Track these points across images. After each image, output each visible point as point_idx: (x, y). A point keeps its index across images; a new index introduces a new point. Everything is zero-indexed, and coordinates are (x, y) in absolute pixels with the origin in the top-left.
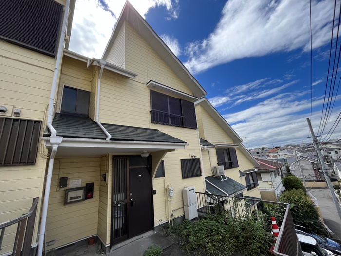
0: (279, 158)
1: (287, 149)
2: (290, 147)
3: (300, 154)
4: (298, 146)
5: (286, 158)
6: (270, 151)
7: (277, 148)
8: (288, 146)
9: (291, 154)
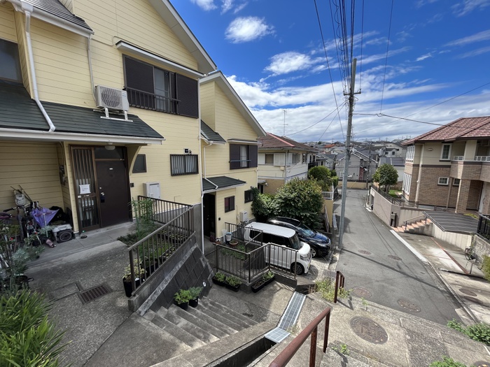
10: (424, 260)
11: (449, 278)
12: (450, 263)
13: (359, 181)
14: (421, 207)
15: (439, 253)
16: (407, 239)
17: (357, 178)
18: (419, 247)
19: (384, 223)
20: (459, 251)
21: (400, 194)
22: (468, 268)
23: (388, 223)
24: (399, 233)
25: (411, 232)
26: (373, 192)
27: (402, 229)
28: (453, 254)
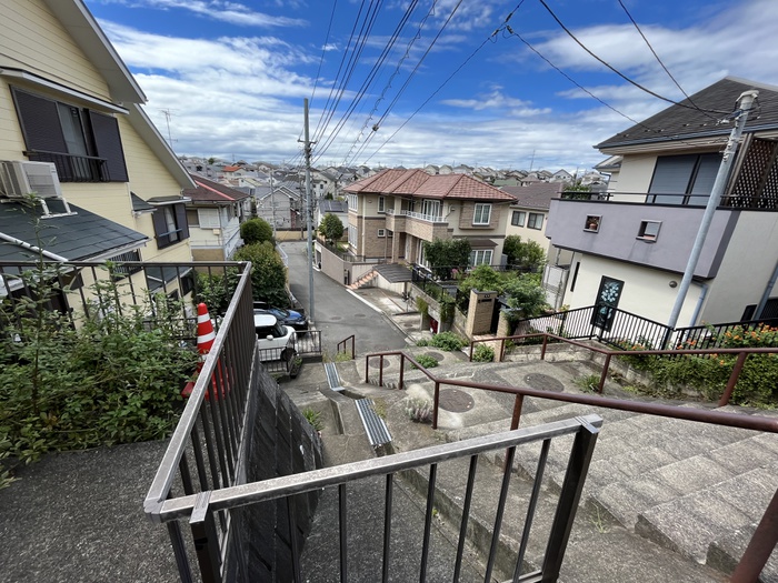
0: (241, 185)
1: (258, 169)
2: (263, 167)
3: (276, 182)
4: (275, 167)
5: (252, 187)
6: (225, 169)
7: (240, 164)
8: (260, 164)
9: (263, 181)
10: (379, 310)
11: (397, 319)
12: (394, 308)
13: (292, 230)
14: (368, 261)
15: (385, 301)
16: (363, 295)
17: (289, 225)
18: (373, 301)
19: (338, 283)
20: (398, 296)
21: (346, 246)
22: (405, 308)
23: (342, 282)
24: (354, 290)
25: (363, 287)
26: (318, 247)
27: (355, 287)
28: (395, 299)
